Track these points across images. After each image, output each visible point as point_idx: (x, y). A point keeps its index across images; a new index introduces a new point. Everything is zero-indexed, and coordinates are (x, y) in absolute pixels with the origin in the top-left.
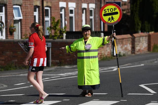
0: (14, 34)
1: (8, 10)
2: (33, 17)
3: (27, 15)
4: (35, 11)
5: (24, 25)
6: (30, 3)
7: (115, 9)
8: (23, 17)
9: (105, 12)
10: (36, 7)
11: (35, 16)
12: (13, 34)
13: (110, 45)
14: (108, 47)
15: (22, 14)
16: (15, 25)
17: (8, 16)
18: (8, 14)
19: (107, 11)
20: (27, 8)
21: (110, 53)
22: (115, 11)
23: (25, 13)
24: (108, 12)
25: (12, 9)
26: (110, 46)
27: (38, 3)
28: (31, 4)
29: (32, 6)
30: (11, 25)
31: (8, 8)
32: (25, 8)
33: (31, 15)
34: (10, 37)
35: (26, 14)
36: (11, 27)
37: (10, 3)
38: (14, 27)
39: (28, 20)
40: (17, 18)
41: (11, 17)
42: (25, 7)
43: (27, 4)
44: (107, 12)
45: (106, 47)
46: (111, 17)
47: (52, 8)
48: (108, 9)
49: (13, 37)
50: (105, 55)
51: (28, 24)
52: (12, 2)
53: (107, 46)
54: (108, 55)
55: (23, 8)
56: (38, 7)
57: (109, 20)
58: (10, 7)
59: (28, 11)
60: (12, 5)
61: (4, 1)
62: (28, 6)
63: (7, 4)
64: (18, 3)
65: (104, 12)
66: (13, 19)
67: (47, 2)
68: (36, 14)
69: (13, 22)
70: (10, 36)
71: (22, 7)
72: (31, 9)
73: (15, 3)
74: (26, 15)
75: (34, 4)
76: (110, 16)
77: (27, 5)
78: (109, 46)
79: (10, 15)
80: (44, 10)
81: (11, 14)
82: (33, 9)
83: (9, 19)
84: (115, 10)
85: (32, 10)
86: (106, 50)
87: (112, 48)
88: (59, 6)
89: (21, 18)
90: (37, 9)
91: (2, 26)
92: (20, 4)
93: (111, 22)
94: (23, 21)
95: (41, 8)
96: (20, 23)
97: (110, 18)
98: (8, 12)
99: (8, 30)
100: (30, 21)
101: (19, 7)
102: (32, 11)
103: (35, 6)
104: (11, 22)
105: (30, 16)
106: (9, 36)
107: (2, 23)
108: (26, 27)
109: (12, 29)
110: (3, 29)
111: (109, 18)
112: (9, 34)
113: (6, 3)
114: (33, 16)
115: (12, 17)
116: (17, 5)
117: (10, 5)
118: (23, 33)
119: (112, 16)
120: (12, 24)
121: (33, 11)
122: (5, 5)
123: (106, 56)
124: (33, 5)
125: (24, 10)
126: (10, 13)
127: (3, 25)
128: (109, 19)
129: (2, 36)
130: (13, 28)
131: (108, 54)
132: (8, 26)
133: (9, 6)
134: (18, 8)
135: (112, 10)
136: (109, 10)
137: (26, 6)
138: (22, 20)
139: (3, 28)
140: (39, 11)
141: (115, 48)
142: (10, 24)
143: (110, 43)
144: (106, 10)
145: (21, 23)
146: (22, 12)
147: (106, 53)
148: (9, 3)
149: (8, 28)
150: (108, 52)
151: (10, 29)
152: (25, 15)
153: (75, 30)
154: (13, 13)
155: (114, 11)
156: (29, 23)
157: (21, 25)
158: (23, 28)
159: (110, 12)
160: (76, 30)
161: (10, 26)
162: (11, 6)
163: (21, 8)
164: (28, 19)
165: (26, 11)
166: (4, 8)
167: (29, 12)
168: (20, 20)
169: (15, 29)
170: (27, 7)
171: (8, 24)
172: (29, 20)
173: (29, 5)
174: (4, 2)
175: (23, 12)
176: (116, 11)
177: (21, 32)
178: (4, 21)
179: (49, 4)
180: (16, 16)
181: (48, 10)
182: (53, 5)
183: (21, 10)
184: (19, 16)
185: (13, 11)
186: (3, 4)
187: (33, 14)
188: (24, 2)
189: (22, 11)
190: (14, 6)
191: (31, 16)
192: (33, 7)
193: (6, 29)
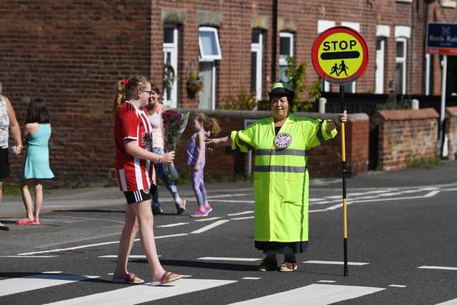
0: (198, 97)
1: (185, 38)
2: (249, 55)
3: (233, 49)
4: (255, 40)
5: (226, 74)
6: (242, 21)
7: (353, 43)
8: (223, 56)
9: (327, 48)
10: (257, 32)
11: (254, 54)
12: (196, 95)
13: (433, 129)
14: (428, 134)
15: (221, 47)
16: (201, 74)
17: (185, 52)
18: (185, 47)
19: (331, 45)
20: (235, 34)
21: (432, 150)
22: (351, 48)
23: (228, 45)
24: (335, 49)
25: (197, 34)
26: (434, 133)
27: (264, 22)
28: (245, 23)
29: (246, 30)
30: (191, 74)
31: (186, 34)
32: (230, 34)
33: (244, 50)
34: (188, 102)
35: (231, 47)
36: (191, 78)
37: (192, 22)
38: (198, 79)
39: (236, 63)
40: (207, 57)
41: (191, 55)
42: (228, 31)
43: (236, 25)
44: (332, 50)
45: (423, 135)
46: (341, 63)
47: (298, 35)
48: (335, 43)
49: (196, 104)
50: (420, 154)
51: (236, 72)
52: (196, 20)
53: (425, 132)
54: (426, 154)
55: (225, 33)
56: (264, 31)
57: (335, 70)
58: (190, 32)
59: (236, 41)
60: (196, 25)
61: (176, 15)
62: (236, 30)
63: (185, 23)
64: (212, 21)
65: (325, 49)
66: (198, 59)
67: (287, 21)
68: (257, 48)
69: (197, 67)
70: (189, 100)
71: (221, 31)
72: (243, 35)
73: (206, 22)
74: (230, 51)
75: (253, 25)
76: (339, 62)
77: (234, 27)
78: (431, 132)
79: (191, 50)
80: (278, 39)
81: (192, 48)
82: (250, 36)
83: (187, 60)
84: (353, 47)
85: (248, 39)
86: (421, 143)
87: (439, 138)
88: (317, 30)
89: (219, 57)
90: (261, 37)
91: (169, 76)
92: (218, 24)
93: (338, 77)
94: (223, 65)
95: (270, 34)
96: (214, 68)
97: (338, 66)
98: (186, 43)
99: (185, 86)
100: (241, 65)
101: (215, 30)
102: (246, 41)
103: (254, 29)
104: (193, 67)
105: (240, 54)
106: (185, 100)
107: (171, 69)
108: (229, 78)
109: (194, 85)
110: (171, 82)
111: (336, 64)
112: (185, 95)
113: (180, 20)
114: (248, 52)
115: (194, 55)
116: (208, 25)
117: (190, 27)
118: (222, 95)
119: (343, 62)
120: (196, 72)
121: (250, 41)
122: (180, 26)
123: (422, 159)
124: (249, 26)
125: (227, 38)
126: (189, 45)
127: (171, 74)
128: (335, 68)
129: (169, 101)
130: (197, 82)
131: (429, 151)
132: (184, 76)
133: (189, 29)
134: (213, 33)
135: (343, 45)
136: (337, 45)
137: (232, 29)
138: (221, 63)
139: (173, 80)
140: (265, 40)
141: (446, 139)
142: (189, 72)
143: (435, 124)
144: (328, 43)
145: (217, 70)
146: (220, 42)
147: (422, 149)
148: (188, 22)
149: (185, 81)
150: (429, 148)
151: (188, 84)
152: (228, 50)
153: (356, 89)
154: (198, 46)
155: (348, 50)
156: (238, 70)
157: (218, 74)
158: (221, 81)
159: (338, 50)
160: (360, 91)
161: (188, 76)
162: (194, 27)
163: (219, 33)
164: (234, 61)
165: (232, 40)
166: (176, 32)
167: (238, 43)
168: (216, 63)
169: (201, 83)
170: (234, 31)
171: (184, 71)
172: (239, 63)
173: (238, 27)
174: (175, 19)
175: (225, 42)
176: (354, 49)
177: (217, 92)
178: (174, 64)
179: (292, 26)
180: (205, 54)
181: (288, 39)
182: (301, 28)
183: (219, 38)
184: (215, 52)
185: (198, 41)
186: (173, 22)
187: (250, 48)
188: (227, 20)
189: (221, 40)
190: (202, 29)
191: (242, 52)
192: (250, 32)
193: (180, 83)
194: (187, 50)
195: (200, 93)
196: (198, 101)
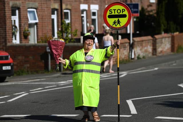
0: (29, 38)
1: (21, 14)
2: (51, 20)
3: (43, 18)
4: (53, 14)
5: (41, 28)
6: (47, 6)
8: (39, 20)
10: (53, 10)
11: (53, 20)
12: (28, 37)
13: (127, 47)
14: (125, 50)
15: (38, 17)
16: (29, 29)
17: (22, 20)
18: (22, 18)
20: (44, 11)
21: (127, 56)
23: (41, 16)
25: (26, 12)
26: (128, 49)
27: (57, 6)
29: (49, 9)
30: (25, 29)
31: (22, 12)
32: (42, 11)
33: (48, 18)
34: (24, 41)
35: (42, 17)
36: (25, 31)
37: (24, 7)
38: (28, 31)
40: (31, 21)
41: (24, 21)
42: (41, 10)
43: (44, 7)
45: (123, 50)
47: (72, 11)
48: (115, 10)
50: (122, 58)
51: (45, 27)
52: (26, 6)
53: (124, 49)
54: (125, 57)
55: (39, 11)
56: (57, 10)
58: (24, 11)
59: (45, 14)
60: (26, 8)
61: (17, 4)
62: (44, 9)
63: (21, 7)
64: (33, 6)
65: (110, 13)
66: (27, 22)
67: (67, 5)
68: (54, 17)
69: (27, 26)
70: (25, 40)
71: (38, 10)
72: (47, 12)
73: (30, 6)
74: (42, 19)
75: (52, 7)
77: (43, 8)
79: (24, 19)
80: (63, 13)
81: (25, 18)
82: (51, 12)
83: (23, 23)
85: (50, 13)
86: (122, 53)
87: (130, 51)
88: (80, 8)
89: (37, 21)
90: (56, 12)
91: (15, 30)
92: (36, 7)
94: (39, 25)
95: (59, 11)
96: (35, 26)
98: (22, 16)
99: (22, 34)
100: (48, 24)
101: (35, 10)
102: (49, 14)
103: (52, 9)
104: (25, 26)
105: (47, 20)
106: (23, 40)
107: (16, 27)
108: (42, 30)
109: (26, 33)
110: (16, 33)
112: (23, 37)
113: (19, 6)
114: (50, 19)
115: (26, 21)
116: (31, 8)
117: (23, 9)
118: (39, 37)
120: (27, 28)
121: (51, 14)
122: (19, 9)
123: (123, 60)
124: (50, 8)
125: (41, 13)
126: (23, 17)
127: (16, 29)
129: (16, 41)
131: (126, 56)
132: (22, 30)
133: (23, 10)
135: (119, 11)
137: (42, 9)
138: (38, 24)
139: (17, 32)
140: (57, 14)
141: (133, 51)
142: (24, 28)
143: (128, 45)
145: (37, 27)
146: (37, 15)
147: (122, 56)
148: (22, 7)
149: (22, 32)
150: (126, 55)
151: (24, 33)
153: (98, 32)
154: (28, 17)
156: (46, 26)
158: (39, 31)
160: (100, 33)
161: (24, 30)
162: (25, 9)
163: (37, 11)
164: (44, 22)
165: (43, 14)
166: (17, 11)
167: (46, 15)
168: (36, 24)
169: (29, 32)
170: (43, 10)
171: (22, 28)
172: (47, 23)
173: (45, 8)
174: (16, 6)
175: (39, 15)
177: (37, 36)
178: (17, 24)
179: (69, 7)
181: (67, 13)
182: (73, 8)
183: (37, 13)
184: (35, 19)
185: (27, 15)
186: (15, 7)
187: (51, 17)
188: (40, 5)
190: (29, 10)
191: (48, 19)
192: (51, 10)
193: (20, 33)
194: (22, 19)
195: (30, 37)
196: (29, 40)
